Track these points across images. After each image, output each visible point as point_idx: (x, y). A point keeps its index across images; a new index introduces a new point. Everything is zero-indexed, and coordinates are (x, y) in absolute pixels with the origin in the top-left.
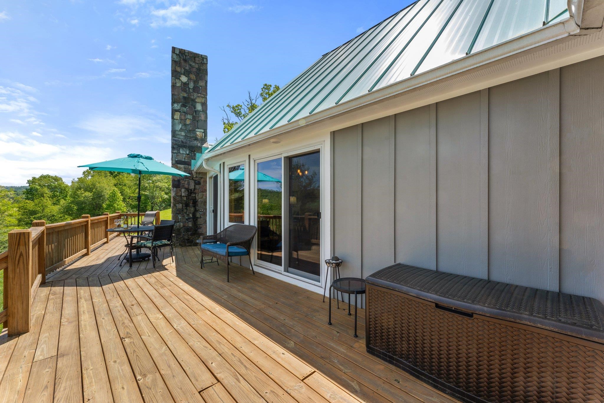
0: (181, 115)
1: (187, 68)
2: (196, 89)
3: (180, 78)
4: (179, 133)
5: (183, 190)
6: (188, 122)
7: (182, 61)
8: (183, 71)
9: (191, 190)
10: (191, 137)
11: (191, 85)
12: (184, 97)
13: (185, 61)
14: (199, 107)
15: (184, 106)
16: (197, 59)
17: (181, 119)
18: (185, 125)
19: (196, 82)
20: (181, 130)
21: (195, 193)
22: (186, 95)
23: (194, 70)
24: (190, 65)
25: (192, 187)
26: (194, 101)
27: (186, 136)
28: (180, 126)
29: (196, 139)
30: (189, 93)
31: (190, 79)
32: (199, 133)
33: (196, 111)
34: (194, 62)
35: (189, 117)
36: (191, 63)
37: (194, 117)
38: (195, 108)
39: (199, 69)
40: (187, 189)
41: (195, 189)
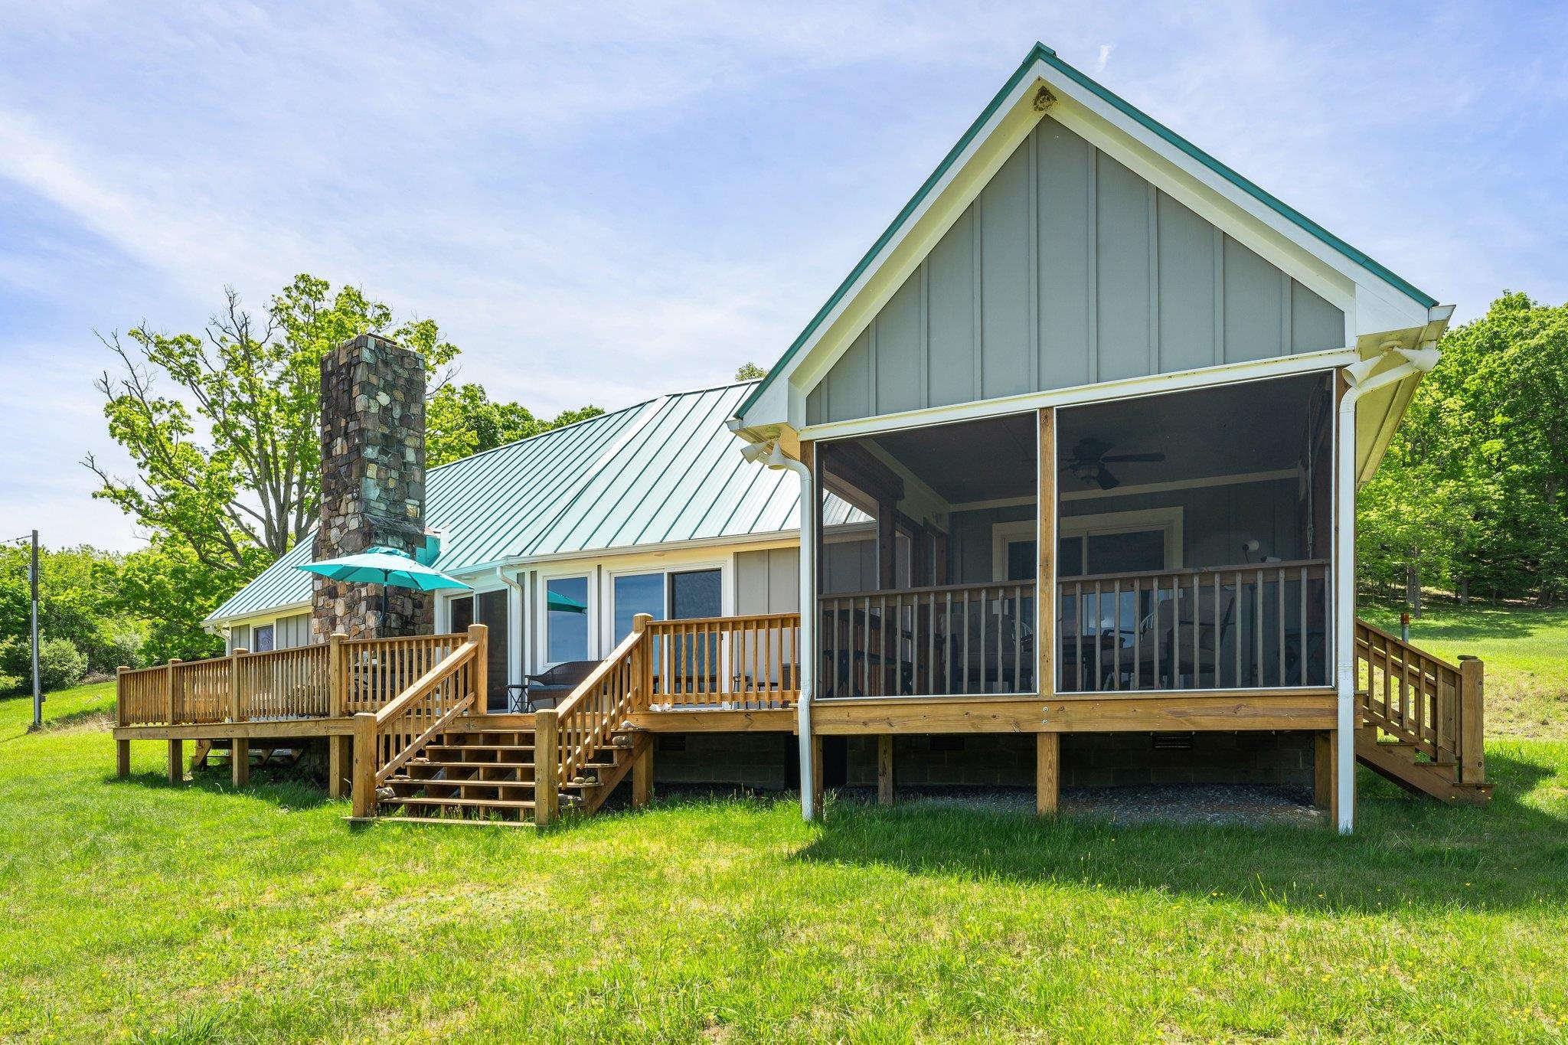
0: (379, 470)
1: (389, 378)
2: (405, 420)
3: (378, 397)
4: (376, 505)
5: (394, 616)
6: (392, 484)
7: (380, 365)
8: (382, 382)
9: (407, 617)
10: (396, 515)
11: (397, 412)
12: (383, 435)
13: (386, 363)
14: (411, 456)
15: (383, 451)
16: (406, 360)
17: (379, 478)
18: (386, 490)
19: (405, 406)
20: (379, 499)
21: (414, 624)
22: (387, 431)
23: (402, 382)
24: (395, 372)
25: (408, 611)
26: (401, 442)
27: (387, 511)
28: (378, 492)
29: (406, 518)
30: (393, 428)
31: (393, 400)
32: (411, 507)
33: (405, 464)
34: (402, 366)
35: (394, 474)
36: (396, 368)
37: (401, 475)
38: (403, 456)
39: (410, 381)
40: (400, 616)
41: (413, 616)
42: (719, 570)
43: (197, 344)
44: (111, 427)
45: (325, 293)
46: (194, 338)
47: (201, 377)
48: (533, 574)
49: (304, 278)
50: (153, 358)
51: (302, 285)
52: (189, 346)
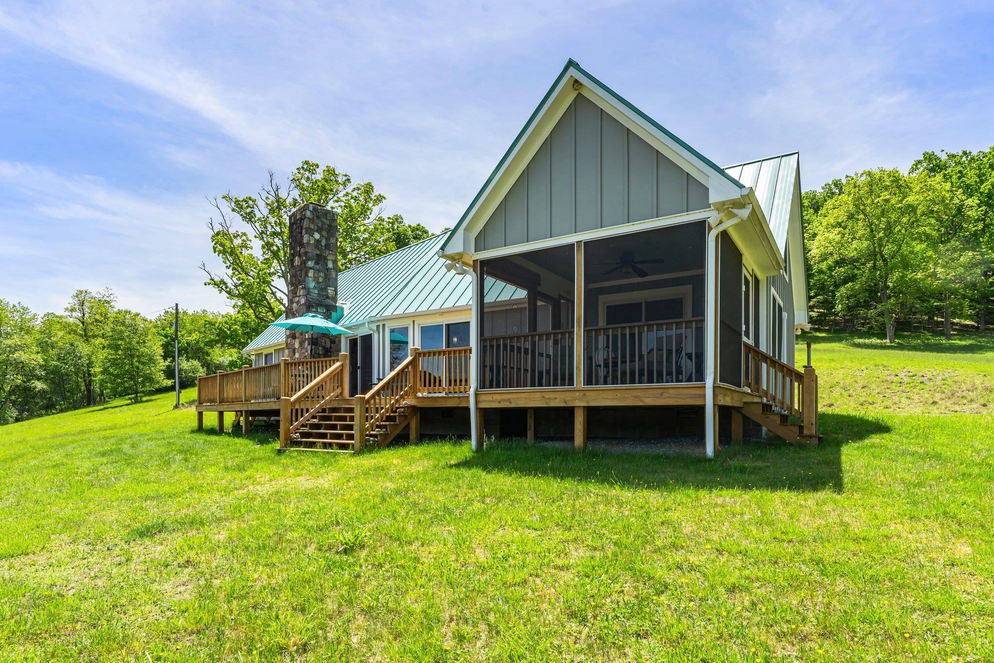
0: (314, 273)
1: (320, 225)
2: (327, 246)
3: (314, 235)
4: (313, 291)
5: (321, 348)
6: (321, 280)
7: (315, 218)
8: (316, 227)
9: (327, 348)
10: (323, 296)
11: (323, 243)
12: (317, 255)
13: (318, 217)
14: (330, 265)
15: (317, 263)
16: (328, 215)
17: (314, 277)
18: (318, 283)
19: (328, 239)
20: (315, 288)
21: (331, 352)
22: (318, 252)
23: (326, 226)
24: (322, 222)
25: (328, 346)
26: (325, 258)
27: (318, 294)
28: (314, 284)
29: (328, 297)
30: (321, 250)
31: (322, 236)
32: (330, 291)
33: (327, 269)
34: (326, 219)
35: (322, 274)
36: (323, 220)
37: (326, 275)
38: (327, 265)
39: (330, 226)
40: (324, 348)
41: (330, 348)
42: (469, 322)
43: (254, 201)
44: (214, 247)
45: (317, 170)
46: (253, 198)
47: (256, 219)
48: (384, 325)
49: (307, 163)
50: (233, 210)
51: (305, 166)
52: (251, 202)
